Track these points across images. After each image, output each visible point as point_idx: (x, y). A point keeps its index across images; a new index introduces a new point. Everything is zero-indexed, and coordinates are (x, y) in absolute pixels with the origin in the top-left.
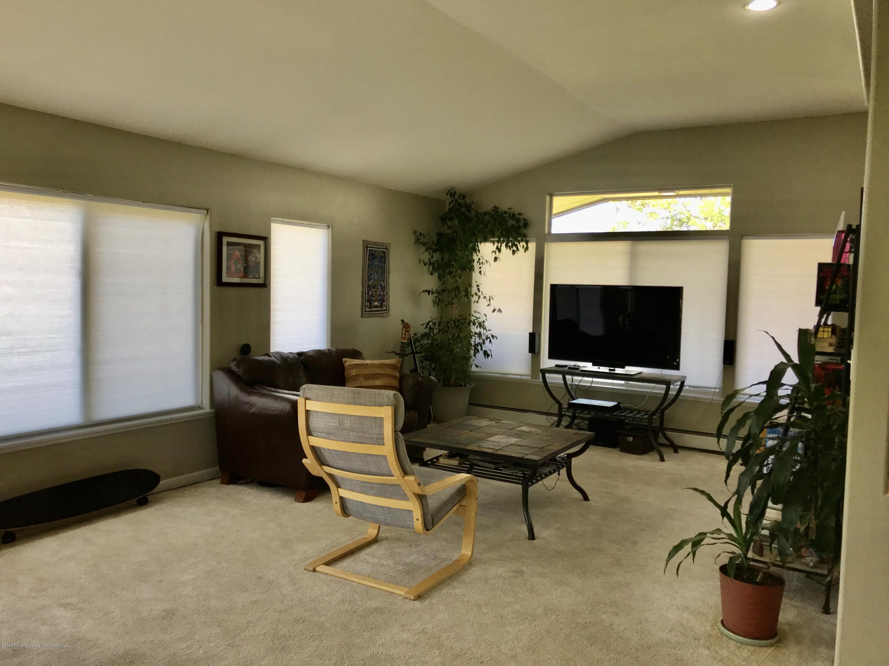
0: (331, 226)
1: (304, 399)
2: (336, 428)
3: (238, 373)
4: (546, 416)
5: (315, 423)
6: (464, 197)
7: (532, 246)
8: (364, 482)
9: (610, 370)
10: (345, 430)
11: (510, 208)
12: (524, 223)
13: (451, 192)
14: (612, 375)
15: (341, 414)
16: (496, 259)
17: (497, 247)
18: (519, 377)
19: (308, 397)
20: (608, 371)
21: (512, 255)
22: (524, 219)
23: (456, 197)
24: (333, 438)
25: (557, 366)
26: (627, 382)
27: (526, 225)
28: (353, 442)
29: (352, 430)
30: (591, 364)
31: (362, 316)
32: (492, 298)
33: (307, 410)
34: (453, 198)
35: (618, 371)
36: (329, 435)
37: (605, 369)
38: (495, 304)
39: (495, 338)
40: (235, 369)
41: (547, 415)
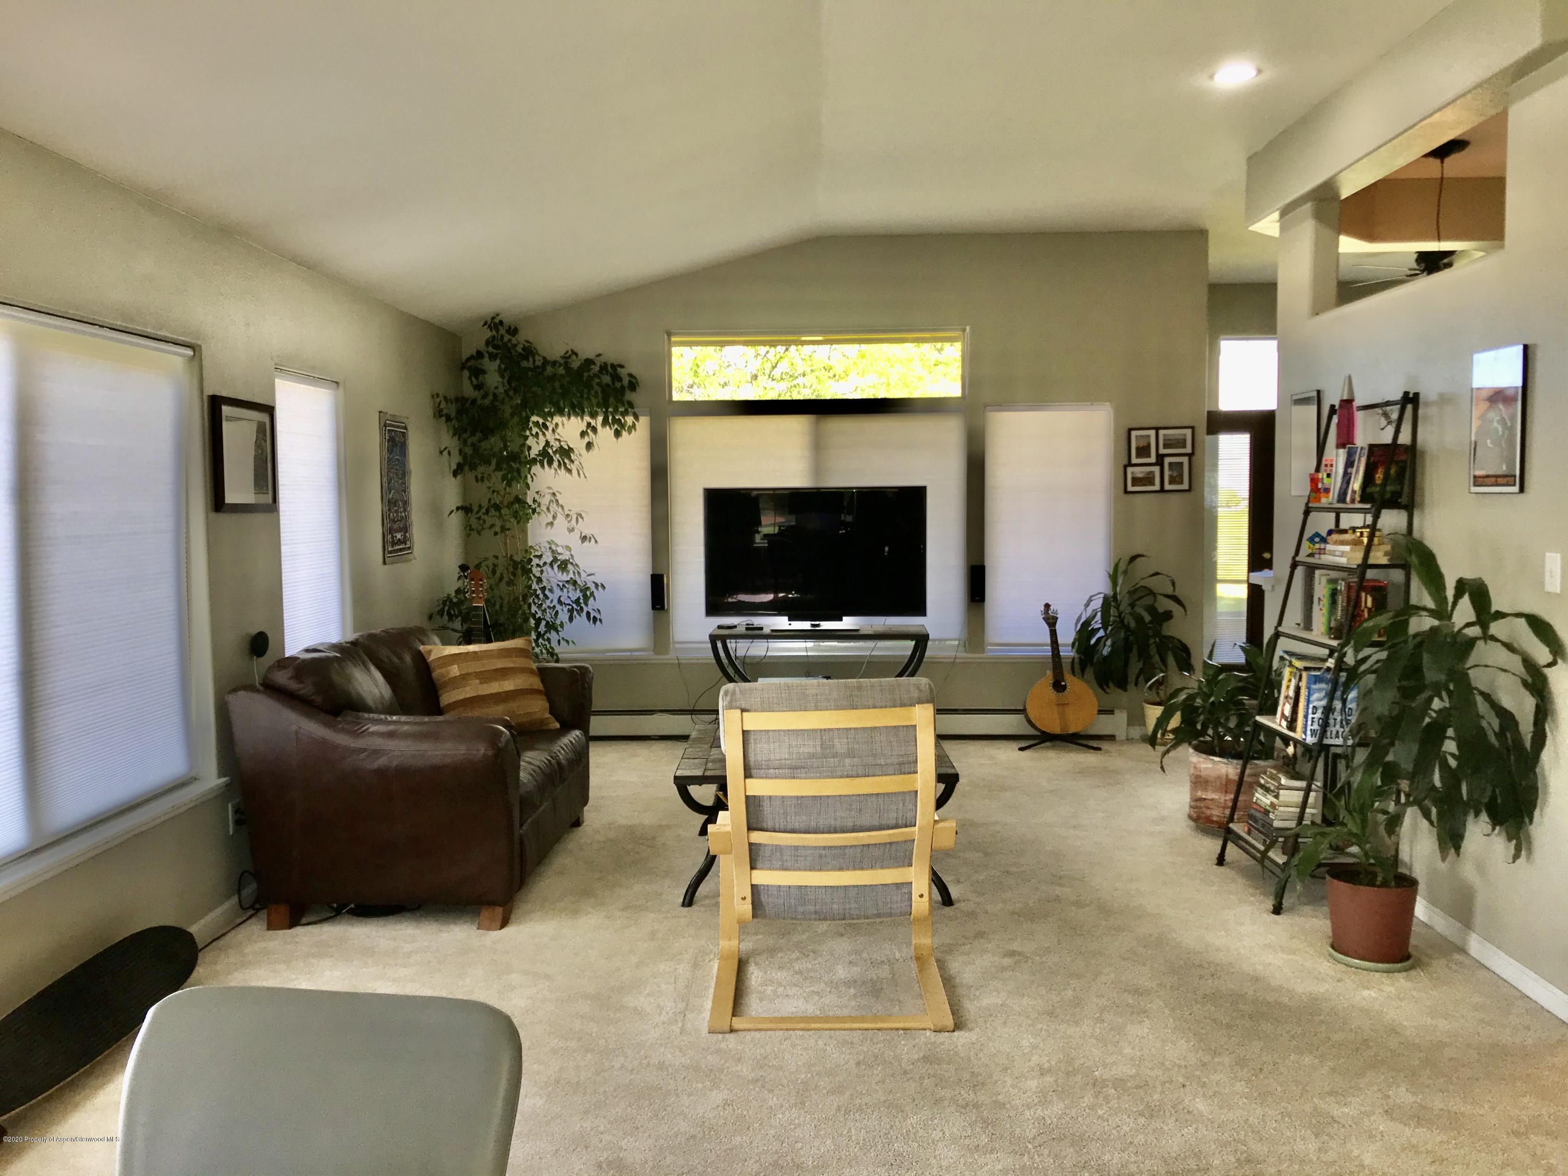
0: (341, 385)
1: (739, 711)
2: (812, 756)
3: (301, 692)
4: (690, 716)
5: (760, 752)
6: (513, 331)
7: (643, 423)
8: (830, 847)
9: (813, 625)
10: (835, 756)
11: (599, 355)
12: (630, 382)
13: (494, 323)
14: (817, 633)
15: (825, 730)
16: (589, 446)
17: (589, 424)
18: (629, 654)
19: (748, 707)
20: (809, 628)
21: (615, 439)
22: (630, 375)
23: (502, 331)
24: (803, 775)
25: (720, 627)
26: (816, 644)
27: (633, 385)
28: (848, 776)
29: (851, 754)
30: (786, 618)
31: (385, 563)
32: (582, 518)
33: (748, 731)
34: (494, 333)
35: (826, 625)
36: (794, 770)
37: (806, 625)
38: (584, 527)
39: (600, 588)
40: (293, 685)
41: (692, 714)
